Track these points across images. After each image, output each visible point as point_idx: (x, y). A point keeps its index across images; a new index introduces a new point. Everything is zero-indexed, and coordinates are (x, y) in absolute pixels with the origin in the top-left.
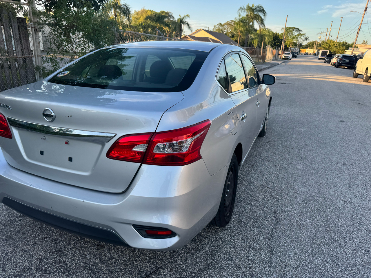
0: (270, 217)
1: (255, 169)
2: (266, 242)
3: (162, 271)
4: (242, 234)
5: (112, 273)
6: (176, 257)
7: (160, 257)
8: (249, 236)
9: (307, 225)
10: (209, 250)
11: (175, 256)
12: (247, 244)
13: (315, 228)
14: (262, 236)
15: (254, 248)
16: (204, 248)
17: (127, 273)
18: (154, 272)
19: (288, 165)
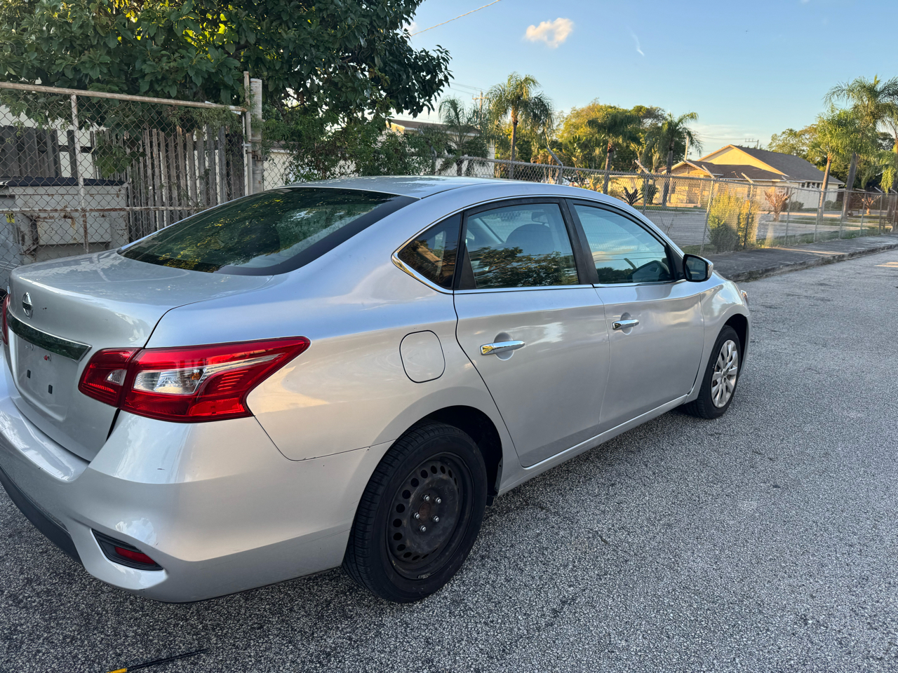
0: (543, 607)
1: (612, 493)
2: (477, 661)
3: (204, 657)
4: (436, 629)
5: (116, 636)
6: (254, 640)
7: (224, 631)
8: (449, 637)
9: (627, 649)
10: (333, 643)
11: (255, 636)
12: (426, 654)
13: (641, 663)
14: (480, 646)
15: (435, 666)
16: (325, 637)
17: (141, 643)
18: (183, 656)
19: (715, 498)
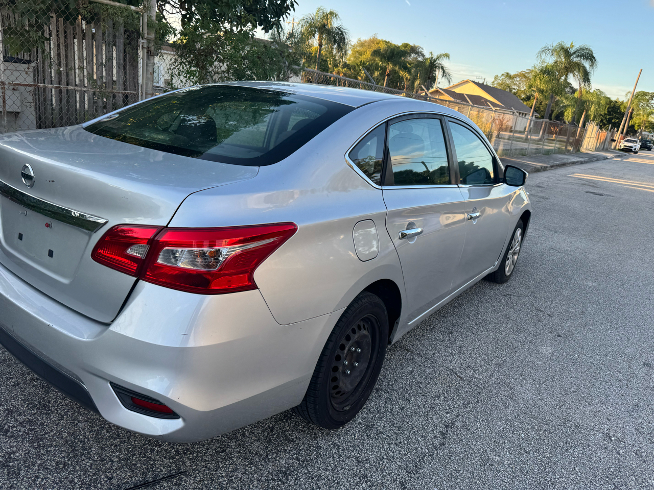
0: (433, 430)
1: (453, 339)
2: (399, 475)
3: (185, 478)
4: (361, 450)
5: (103, 461)
6: (221, 462)
7: (195, 455)
8: (373, 456)
9: (501, 462)
10: (286, 463)
11: (221, 459)
12: (360, 471)
13: (514, 473)
14: (398, 463)
15: (370, 481)
16: (278, 458)
17: (127, 467)
18: (169, 478)
19: (524, 343)
